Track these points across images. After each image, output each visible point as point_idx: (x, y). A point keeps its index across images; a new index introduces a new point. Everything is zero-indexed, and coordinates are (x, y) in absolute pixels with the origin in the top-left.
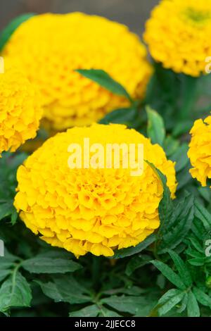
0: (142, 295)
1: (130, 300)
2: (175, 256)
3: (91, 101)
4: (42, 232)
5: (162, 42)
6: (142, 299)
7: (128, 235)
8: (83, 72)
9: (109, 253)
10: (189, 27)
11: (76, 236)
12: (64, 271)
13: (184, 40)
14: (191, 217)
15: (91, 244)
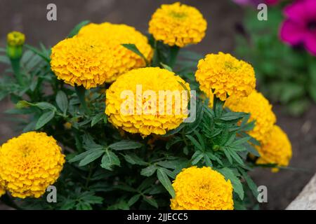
0: (176, 159)
1: (170, 162)
2: (197, 132)
3: (126, 64)
4: (124, 125)
5: (163, 29)
6: (176, 161)
7: (173, 122)
8: (125, 45)
9: (162, 133)
10: (176, 20)
11: (146, 124)
12: (135, 148)
13: (174, 27)
14: (202, 112)
15: (154, 127)
